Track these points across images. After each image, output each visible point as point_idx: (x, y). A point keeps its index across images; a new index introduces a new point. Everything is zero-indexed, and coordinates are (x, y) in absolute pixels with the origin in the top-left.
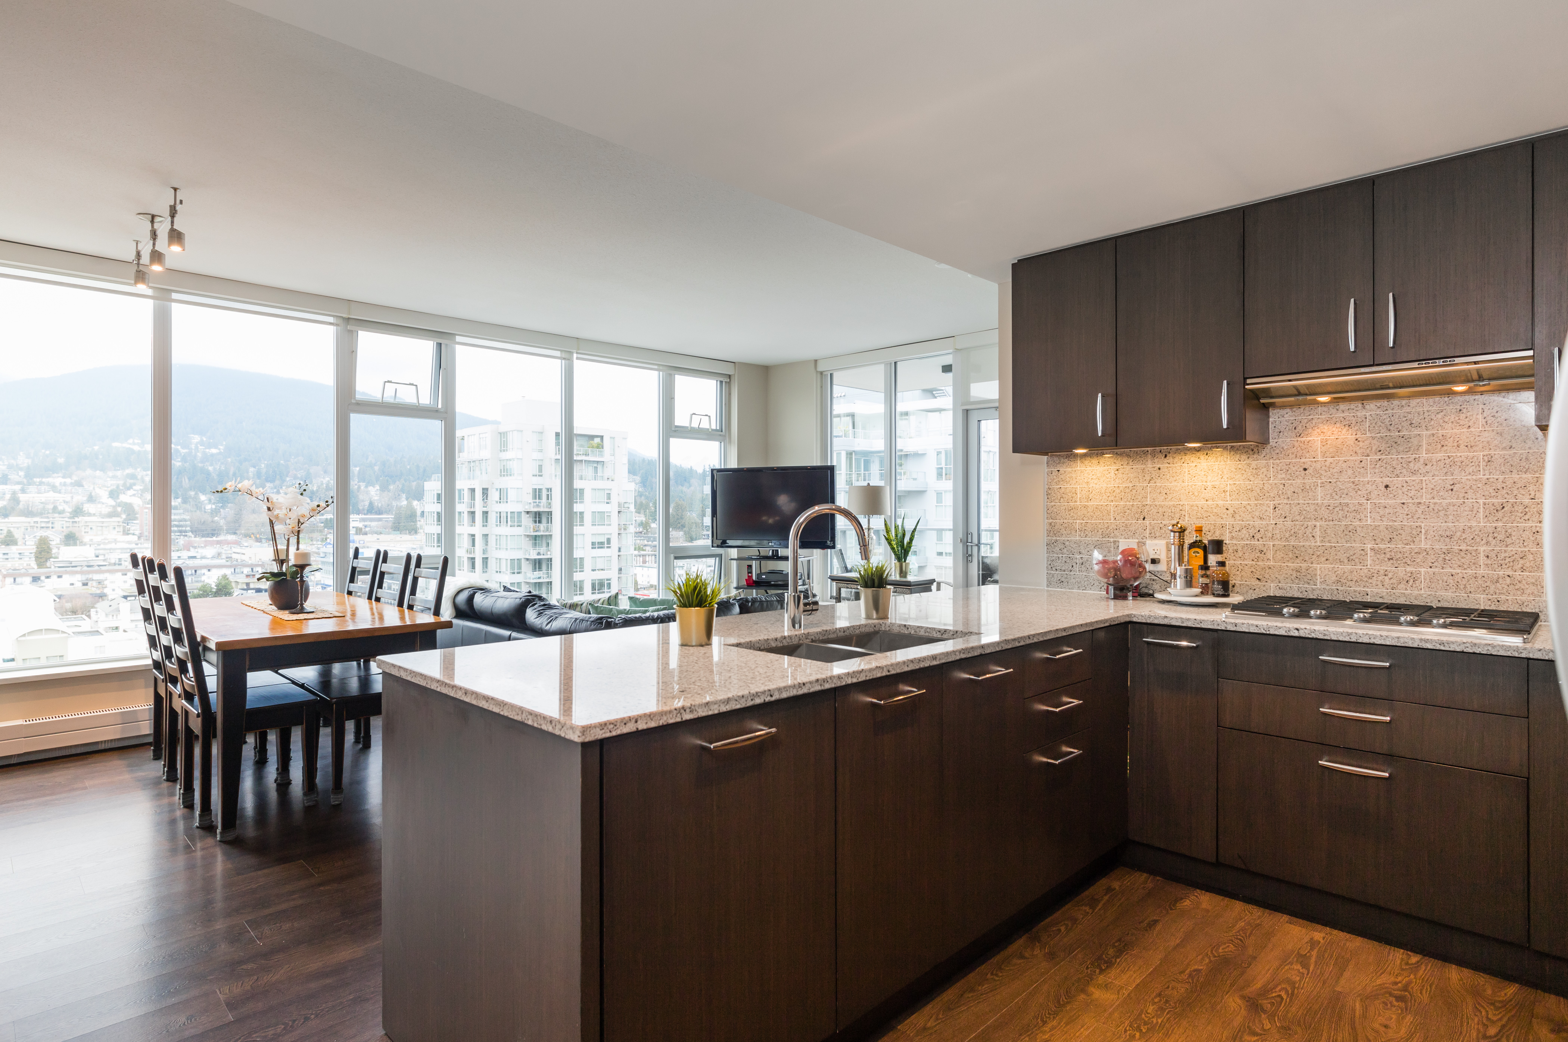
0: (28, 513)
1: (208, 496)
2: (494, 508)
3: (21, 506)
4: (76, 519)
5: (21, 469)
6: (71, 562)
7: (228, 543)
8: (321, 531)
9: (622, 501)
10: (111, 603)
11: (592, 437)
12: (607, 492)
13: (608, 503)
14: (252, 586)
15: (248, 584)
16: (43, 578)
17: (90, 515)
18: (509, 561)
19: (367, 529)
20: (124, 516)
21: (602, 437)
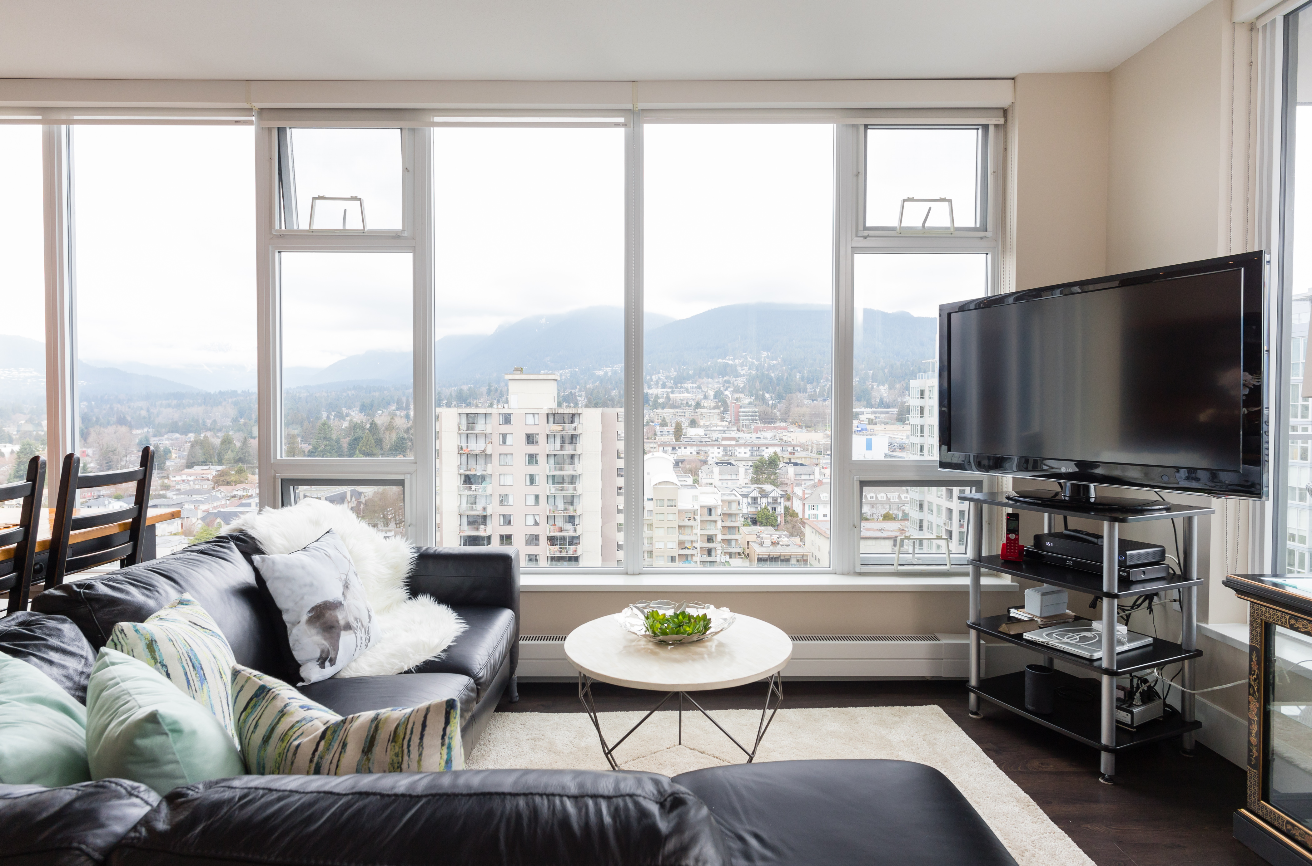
0: (674, 407)
1: (771, 395)
3: (671, 402)
4: (697, 411)
5: (672, 379)
6: (692, 438)
7: (781, 428)
10: (709, 467)
14: (793, 461)
15: (790, 459)
16: (677, 448)
17: (704, 407)
19: (877, 420)
20: (722, 409)
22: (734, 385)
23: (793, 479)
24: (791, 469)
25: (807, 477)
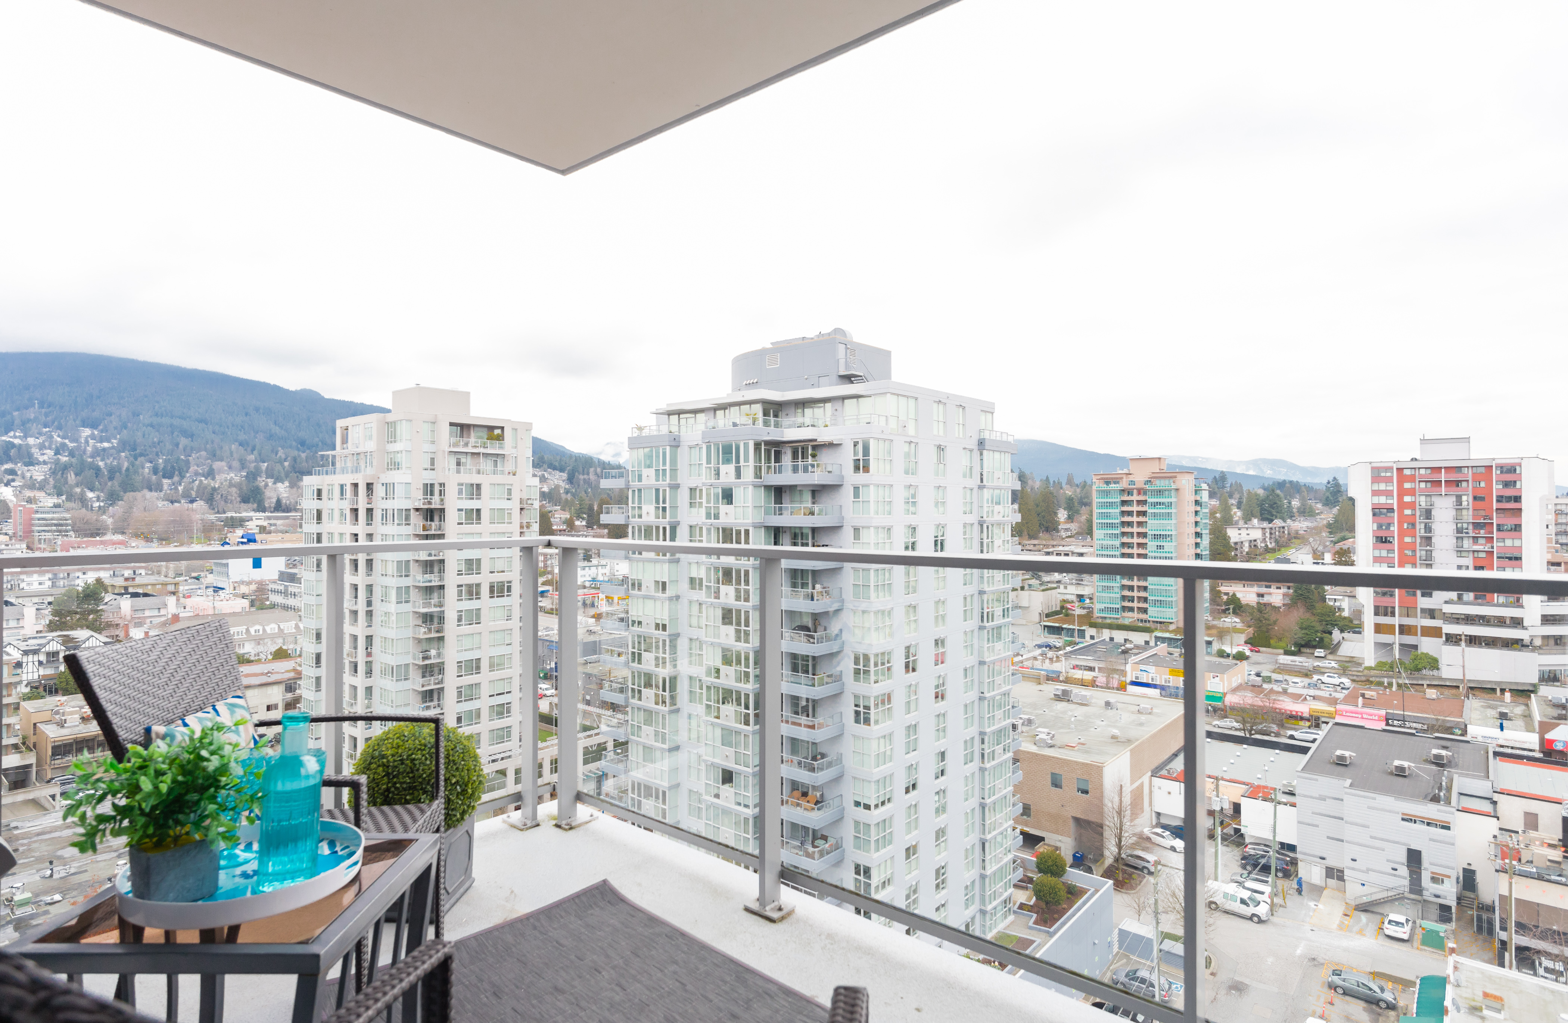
1: (97, 493)
2: (380, 504)
7: (113, 543)
8: (220, 530)
9: (525, 497)
11: (491, 428)
12: (507, 487)
13: (508, 499)
14: (131, 590)
15: (126, 588)
18: (395, 563)
21: (502, 428)
22: (23, 478)
23: (129, 618)
24: (126, 604)
25: (156, 613)
